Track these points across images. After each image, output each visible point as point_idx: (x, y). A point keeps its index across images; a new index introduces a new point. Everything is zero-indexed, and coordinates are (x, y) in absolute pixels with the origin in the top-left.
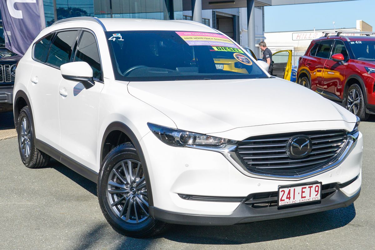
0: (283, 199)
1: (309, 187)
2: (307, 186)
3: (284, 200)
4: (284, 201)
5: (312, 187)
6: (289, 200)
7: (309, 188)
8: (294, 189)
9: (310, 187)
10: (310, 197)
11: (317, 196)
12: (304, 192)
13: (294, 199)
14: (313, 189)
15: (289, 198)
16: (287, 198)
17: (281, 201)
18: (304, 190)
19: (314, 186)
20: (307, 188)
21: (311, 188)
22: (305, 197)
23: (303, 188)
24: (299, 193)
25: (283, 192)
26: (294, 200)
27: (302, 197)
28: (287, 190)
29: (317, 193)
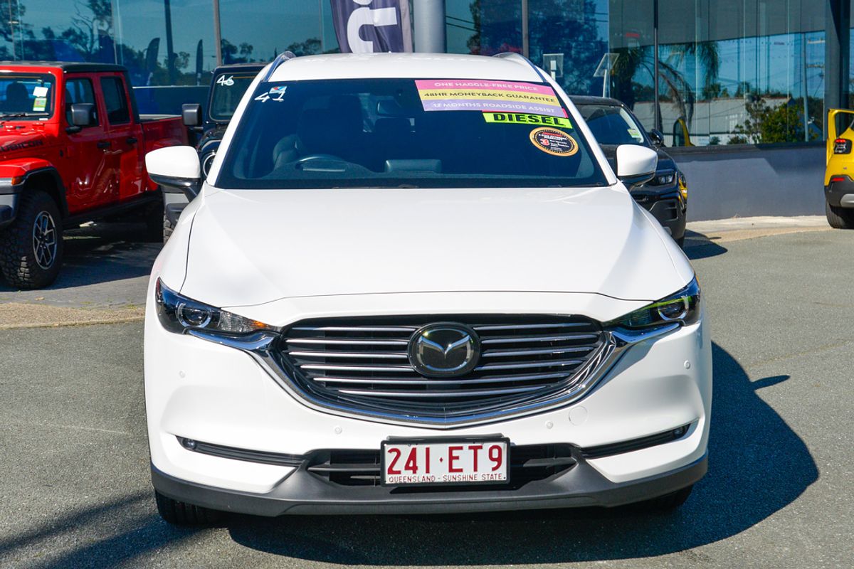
0: (395, 469)
1: (470, 448)
2: (466, 446)
3: (399, 472)
4: (399, 475)
5: (481, 447)
6: (414, 472)
7: (472, 451)
8: (428, 450)
9: (475, 449)
10: (475, 469)
11: (497, 472)
12: (457, 458)
13: (428, 471)
14: (483, 454)
15: (415, 469)
16: (407, 468)
17: (389, 473)
18: (455, 453)
19: (487, 446)
20: (464, 448)
21: (479, 451)
22: (461, 470)
23: (451, 449)
24: (441, 460)
25: (395, 454)
26: (428, 475)
27: (451, 470)
28: (406, 450)
29: (495, 464)
